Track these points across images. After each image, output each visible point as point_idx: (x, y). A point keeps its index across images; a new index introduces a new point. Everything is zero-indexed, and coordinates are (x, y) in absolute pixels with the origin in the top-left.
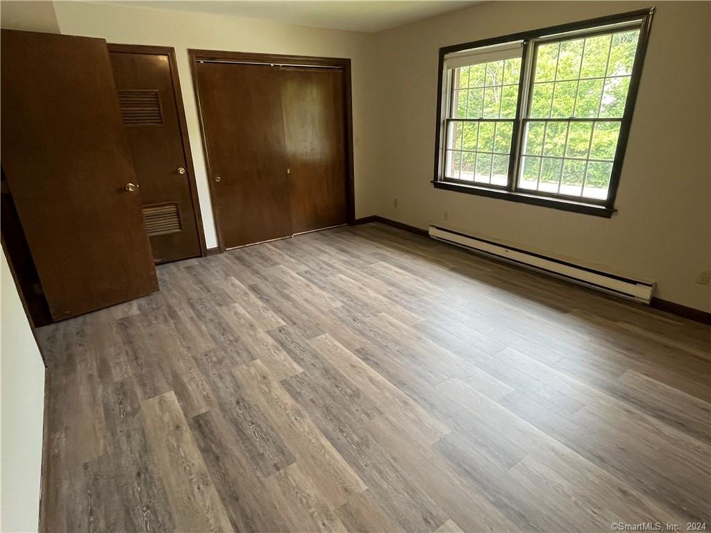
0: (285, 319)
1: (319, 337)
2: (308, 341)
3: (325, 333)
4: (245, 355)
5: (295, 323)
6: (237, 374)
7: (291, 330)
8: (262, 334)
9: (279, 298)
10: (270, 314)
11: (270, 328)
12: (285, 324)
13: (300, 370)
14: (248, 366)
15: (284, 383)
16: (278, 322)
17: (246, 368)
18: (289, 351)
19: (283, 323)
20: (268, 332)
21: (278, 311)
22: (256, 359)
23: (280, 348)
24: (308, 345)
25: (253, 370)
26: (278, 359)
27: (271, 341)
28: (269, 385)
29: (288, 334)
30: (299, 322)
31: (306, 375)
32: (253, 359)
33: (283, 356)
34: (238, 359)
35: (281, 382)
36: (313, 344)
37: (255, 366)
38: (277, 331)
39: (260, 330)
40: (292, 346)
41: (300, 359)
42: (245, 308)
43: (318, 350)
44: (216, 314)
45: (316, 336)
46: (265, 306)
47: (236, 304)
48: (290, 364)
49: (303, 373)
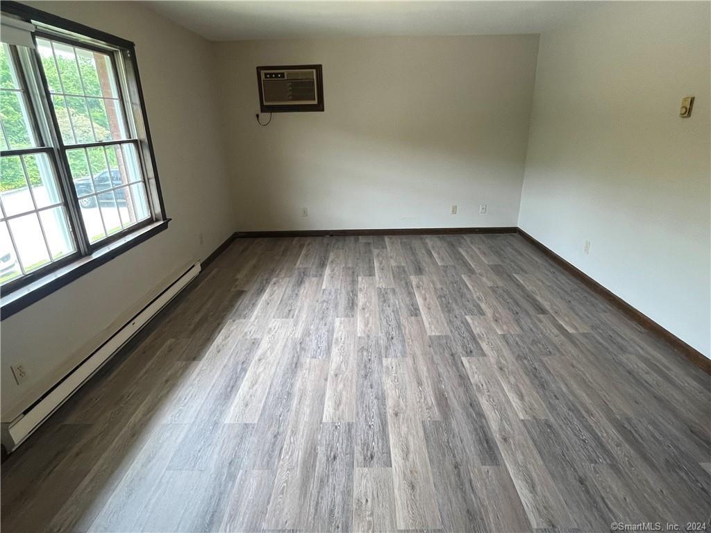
0: (460, 364)
1: (437, 334)
2: (450, 334)
3: (430, 336)
4: (511, 341)
5: (452, 355)
6: (517, 329)
7: (460, 350)
8: (491, 355)
9: (454, 404)
10: (475, 378)
11: (480, 358)
12: (462, 358)
13: (468, 318)
14: (508, 331)
15: (482, 313)
16: (469, 362)
17: (511, 331)
18: (471, 332)
19: (464, 360)
20: (484, 355)
21: (463, 379)
22: (501, 335)
23: (477, 336)
24: (451, 331)
25: (505, 327)
26: (482, 329)
27: (484, 346)
28: (494, 316)
29: (464, 346)
30: (447, 355)
31: (465, 313)
32: (504, 336)
33: (476, 331)
34: (517, 339)
35: (484, 314)
36: (446, 330)
37: (503, 330)
38: (474, 353)
39: (493, 361)
40: (466, 334)
41: (464, 324)
42: (508, 401)
43: (446, 325)
44: (552, 408)
45: (439, 337)
46: (478, 395)
47: (522, 418)
48: (474, 323)
49: (465, 314)
